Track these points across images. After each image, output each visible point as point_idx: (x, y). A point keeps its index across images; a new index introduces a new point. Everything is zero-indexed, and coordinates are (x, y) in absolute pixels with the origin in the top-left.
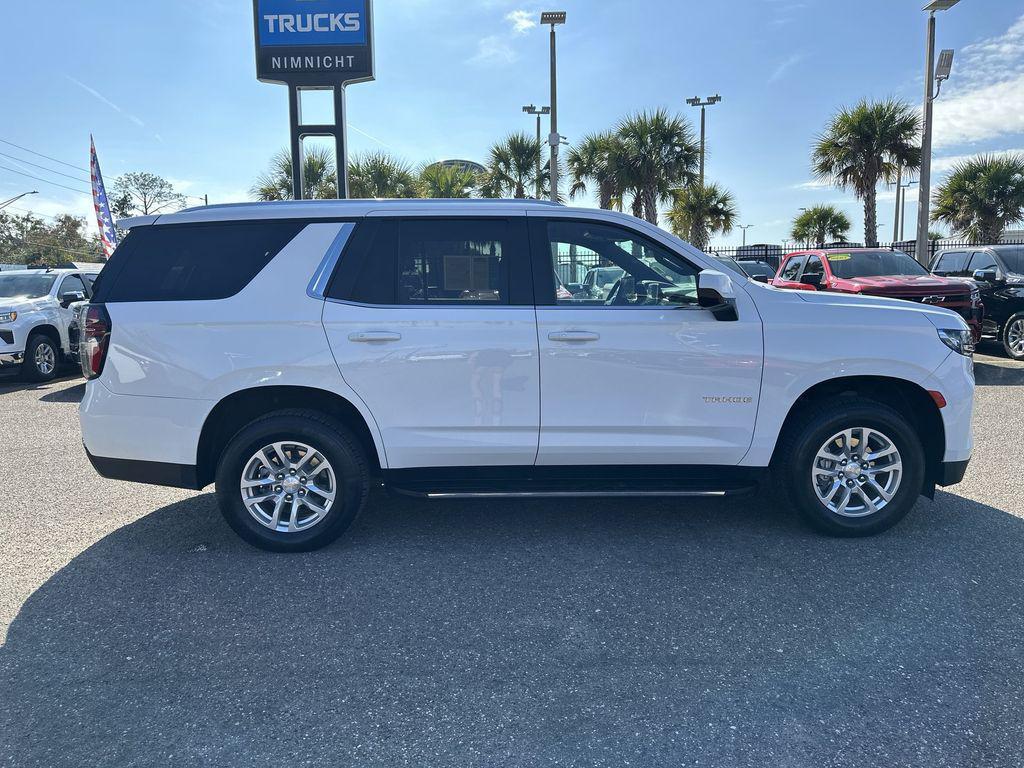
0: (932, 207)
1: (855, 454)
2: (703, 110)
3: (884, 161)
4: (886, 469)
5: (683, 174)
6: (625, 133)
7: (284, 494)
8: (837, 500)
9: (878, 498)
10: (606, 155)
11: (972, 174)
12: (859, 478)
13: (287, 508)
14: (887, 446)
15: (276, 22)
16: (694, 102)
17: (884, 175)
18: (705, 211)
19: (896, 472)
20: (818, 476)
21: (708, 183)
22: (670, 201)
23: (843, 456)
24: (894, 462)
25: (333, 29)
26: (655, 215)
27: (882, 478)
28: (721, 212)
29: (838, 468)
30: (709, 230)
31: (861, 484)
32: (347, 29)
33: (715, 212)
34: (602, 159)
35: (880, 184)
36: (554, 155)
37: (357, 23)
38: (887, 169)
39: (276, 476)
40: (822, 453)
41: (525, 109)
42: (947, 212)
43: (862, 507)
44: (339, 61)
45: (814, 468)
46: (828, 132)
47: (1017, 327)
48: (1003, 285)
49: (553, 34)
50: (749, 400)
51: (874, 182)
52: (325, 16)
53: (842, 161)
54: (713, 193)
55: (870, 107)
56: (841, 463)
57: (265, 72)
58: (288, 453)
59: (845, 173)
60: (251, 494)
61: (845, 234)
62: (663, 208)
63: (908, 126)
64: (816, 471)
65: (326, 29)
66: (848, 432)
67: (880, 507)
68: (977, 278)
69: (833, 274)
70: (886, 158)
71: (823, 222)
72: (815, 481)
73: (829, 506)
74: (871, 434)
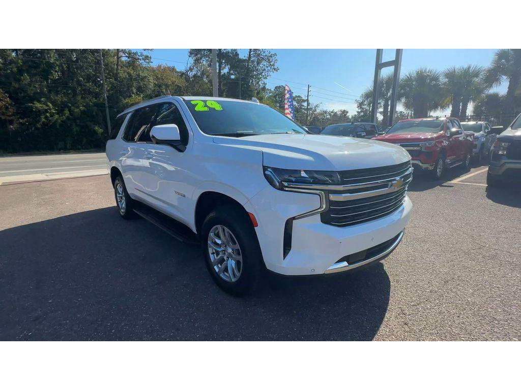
73: (215, 267)
74: (228, 232)
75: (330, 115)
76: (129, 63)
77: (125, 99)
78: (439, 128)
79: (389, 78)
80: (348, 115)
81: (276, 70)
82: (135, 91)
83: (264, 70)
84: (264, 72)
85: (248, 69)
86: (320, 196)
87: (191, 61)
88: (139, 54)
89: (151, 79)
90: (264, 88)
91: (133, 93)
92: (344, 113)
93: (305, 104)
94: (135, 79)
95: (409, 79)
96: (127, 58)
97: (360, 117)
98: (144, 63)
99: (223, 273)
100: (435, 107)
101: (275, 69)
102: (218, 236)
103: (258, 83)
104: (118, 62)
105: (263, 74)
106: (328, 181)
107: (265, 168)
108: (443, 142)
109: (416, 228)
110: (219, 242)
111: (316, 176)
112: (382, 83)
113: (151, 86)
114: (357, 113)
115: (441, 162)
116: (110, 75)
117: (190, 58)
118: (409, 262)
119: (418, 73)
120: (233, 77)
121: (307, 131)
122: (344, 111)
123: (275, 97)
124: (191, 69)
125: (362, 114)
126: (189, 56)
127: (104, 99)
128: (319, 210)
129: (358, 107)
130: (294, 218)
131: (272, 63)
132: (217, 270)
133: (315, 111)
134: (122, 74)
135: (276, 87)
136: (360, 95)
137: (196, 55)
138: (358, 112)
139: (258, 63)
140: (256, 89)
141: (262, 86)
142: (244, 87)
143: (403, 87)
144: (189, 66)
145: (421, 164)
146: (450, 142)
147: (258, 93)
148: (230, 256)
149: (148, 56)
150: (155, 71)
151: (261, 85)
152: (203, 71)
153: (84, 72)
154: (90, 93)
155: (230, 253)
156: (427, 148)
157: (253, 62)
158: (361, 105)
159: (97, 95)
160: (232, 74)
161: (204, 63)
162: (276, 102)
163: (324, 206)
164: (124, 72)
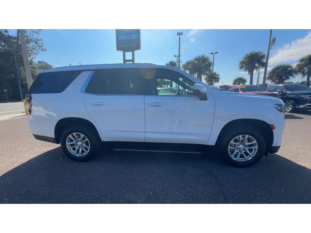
0: (267, 76)
1: (243, 142)
2: (214, 55)
3: (256, 66)
4: (252, 148)
5: (208, 69)
6: (195, 60)
7: (78, 146)
8: (236, 156)
9: (249, 156)
10: (191, 65)
11: (278, 68)
12: (243, 150)
13: (78, 150)
14: (253, 140)
15: (120, 37)
16: (212, 53)
17: (256, 69)
18: (213, 78)
19: (255, 149)
20: (230, 149)
21: (214, 71)
22: (205, 75)
23: (238, 143)
24: (255, 146)
25: (132, 38)
26: (201, 78)
27: (251, 150)
28: (217, 78)
29: (236, 147)
30: (214, 83)
31: (244, 152)
32: (135, 38)
33: (216, 78)
34: (190, 66)
35: (255, 71)
36: (179, 65)
37: (137, 37)
38: (257, 68)
39: (75, 141)
40: (232, 142)
41: (174, 56)
42: (270, 78)
43: (244, 158)
44: (133, 46)
45: (229, 146)
46: (243, 59)
47: (288, 104)
48: (285, 93)
49: (180, 38)
50: (209, 125)
51: (253, 71)
52: (130, 36)
53: (246, 66)
54: (215, 74)
55: (253, 53)
56: (238, 145)
57: (118, 49)
58: (78, 136)
59: (246, 69)
60: (70, 146)
61: (245, 83)
62: (203, 77)
63: (263, 57)
64: (229, 147)
65: (131, 39)
66: (241, 136)
67: (249, 159)
68: (278, 92)
69: (241, 91)
70: (257, 65)
71: (241, 80)
72: (229, 150)
73: (233, 158)
74: (248, 137)
107: (274, 105)
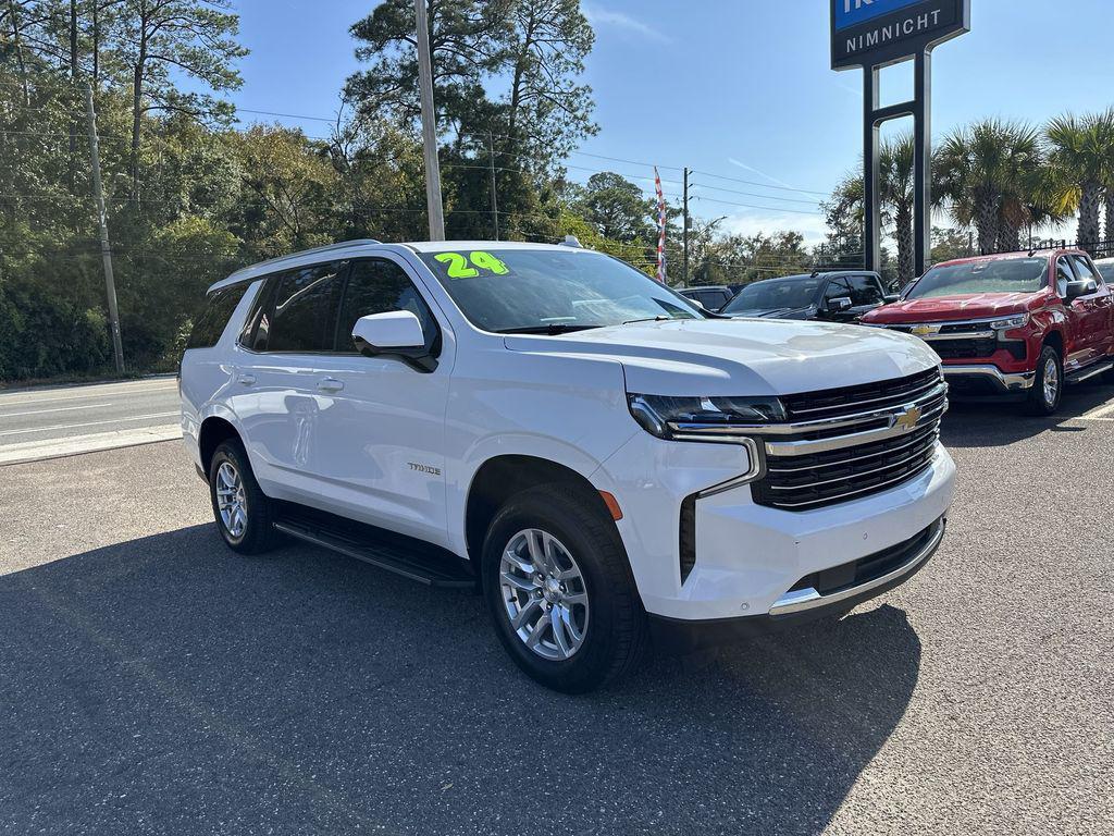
29: (535, 583)
40: (508, 556)
44: (922, 22)
45: (502, 574)
57: (840, 59)
64: (504, 578)
67: (569, 654)
72: (505, 592)
73: (520, 632)
74: (552, 542)
75: (752, 248)
76: (169, 126)
77: (160, 226)
78: (1039, 280)
79: (905, 149)
80: (802, 245)
81: (592, 131)
82: (186, 200)
83: (560, 132)
84: (560, 137)
85: (513, 131)
86: (746, 447)
87: (350, 112)
88: (200, 100)
89: (236, 168)
90: (559, 184)
91: (182, 208)
92: (791, 240)
93: (679, 222)
94: (189, 169)
95: (957, 149)
96: (164, 112)
97: (837, 251)
98: (212, 125)
99: (541, 642)
100: (1037, 216)
101: (588, 130)
102: (525, 556)
103: (542, 169)
104: (137, 123)
105: (557, 144)
106: (759, 416)
107: (630, 398)
108: (1051, 314)
109: (987, 532)
110: (528, 569)
111: (735, 408)
112: (885, 159)
113: (235, 186)
114: (826, 241)
115: (1051, 367)
116: (115, 160)
117: (347, 107)
118: (965, 604)
119: (978, 134)
120: (471, 154)
121: (701, 311)
122: (792, 234)
123: (592, 205)
124: (350, 137)
125: (843, 240)
126: (345, 101)
127: (98, 228)
128: (747, 477)
129: (829, 222)
130: (697, 495)
131: (579, 114)
132: (525, 638)
133: (709, 238)
134: (150, 157)
135: (593, 179)
136: (832, 190)
137: (364, 96)
138: (830, 236)
139: (540, 115)
140: (538, 187)
141: (553, 176)
142: (505, 183)
143: (943, 169)
144: (342, 126)
145: (1000, 376)
146: (1071, 314)
147: (545, 197)
148: (555, 600)
149: (225, 105)
150: (243, 143)
151: (551, 173)
152: (384, 139)
153: (39, 153)
154: (56, 212)
155: (556, 594)
156: (1009, 333)
157: (525, 110)
158: (836, 216)
159: (75, 219)
160: (470, 148)
161: (388, 117)
162: (596, 219)
163: (757, 469)
164: (156, 149)
